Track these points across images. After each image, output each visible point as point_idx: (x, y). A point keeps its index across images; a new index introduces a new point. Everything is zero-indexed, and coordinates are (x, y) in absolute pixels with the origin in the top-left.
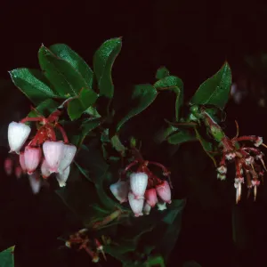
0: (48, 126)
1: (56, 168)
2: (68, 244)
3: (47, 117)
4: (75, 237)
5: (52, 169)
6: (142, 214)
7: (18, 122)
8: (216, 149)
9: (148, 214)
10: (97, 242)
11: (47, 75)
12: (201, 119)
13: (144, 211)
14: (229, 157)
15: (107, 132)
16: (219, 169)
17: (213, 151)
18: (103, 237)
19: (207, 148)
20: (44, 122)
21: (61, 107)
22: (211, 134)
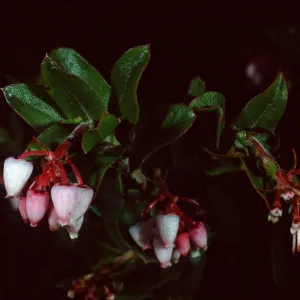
0: (57, 163)
1: (68, 219)
2: (70, 294)
3: (53, 150)
4: (79, 283)
5: (64, 221)
6: (170, 264)
7: (16, 158)
8: (268, 185)
9: (177, 262)
10: (107, 290)
11: (51, 92)
12: (249, 147)
13: (172, 260)
14: (286, 196)
15: (126, 161)
16: (273, 212)
17: (264, 188)
18: (114, 284)
19: (257, 184)
20: (51, 158)
21: (71, 136)
22: (262, 168)
